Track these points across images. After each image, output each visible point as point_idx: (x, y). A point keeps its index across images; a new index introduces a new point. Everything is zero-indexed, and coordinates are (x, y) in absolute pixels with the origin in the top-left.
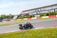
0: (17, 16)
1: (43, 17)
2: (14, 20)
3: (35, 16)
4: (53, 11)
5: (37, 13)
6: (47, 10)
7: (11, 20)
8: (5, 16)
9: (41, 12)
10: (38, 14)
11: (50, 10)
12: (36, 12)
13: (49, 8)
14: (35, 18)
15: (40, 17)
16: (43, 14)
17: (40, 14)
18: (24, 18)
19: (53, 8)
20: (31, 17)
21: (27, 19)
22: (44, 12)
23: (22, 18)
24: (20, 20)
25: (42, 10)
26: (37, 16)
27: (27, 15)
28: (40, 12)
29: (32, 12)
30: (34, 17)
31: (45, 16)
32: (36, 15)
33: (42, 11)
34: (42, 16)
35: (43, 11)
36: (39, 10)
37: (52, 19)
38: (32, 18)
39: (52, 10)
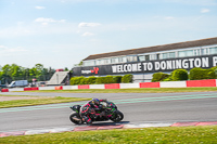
0: (66, 73)
1: (164, 84)
2: (53, 88)
3: (135, 77)
4: (206, 62)
5: (142, 66)
6: (182, 59)
7: (40, 88)
8: (18, 68)
9: (158, 66)
10: (148, 72)
11: (191, 60)
12: (138, 61)
13: (190, 52)
14: (136, 85)
15: (153, 81)
16: (166, 70)
17: (153, 71)
18: (92, 81)
19: (205, 54)
20: (119, 80)
21: (102, 86)
22: (169, 65)
23: (84, 83)
24: (76, 87)
25: (161, 57)
26: (140, 76)
27: (105, 70)
28: (153, 62)
29: (125, 60)
30: (131, 81)
31: (171, 80)
32: (137, 73)
33: (160, 61)
34: (163, 78)
35: (166, 60)
36: (153, 56)
37: (202, 92)
38: (123, 86)
39: (201, 57)
